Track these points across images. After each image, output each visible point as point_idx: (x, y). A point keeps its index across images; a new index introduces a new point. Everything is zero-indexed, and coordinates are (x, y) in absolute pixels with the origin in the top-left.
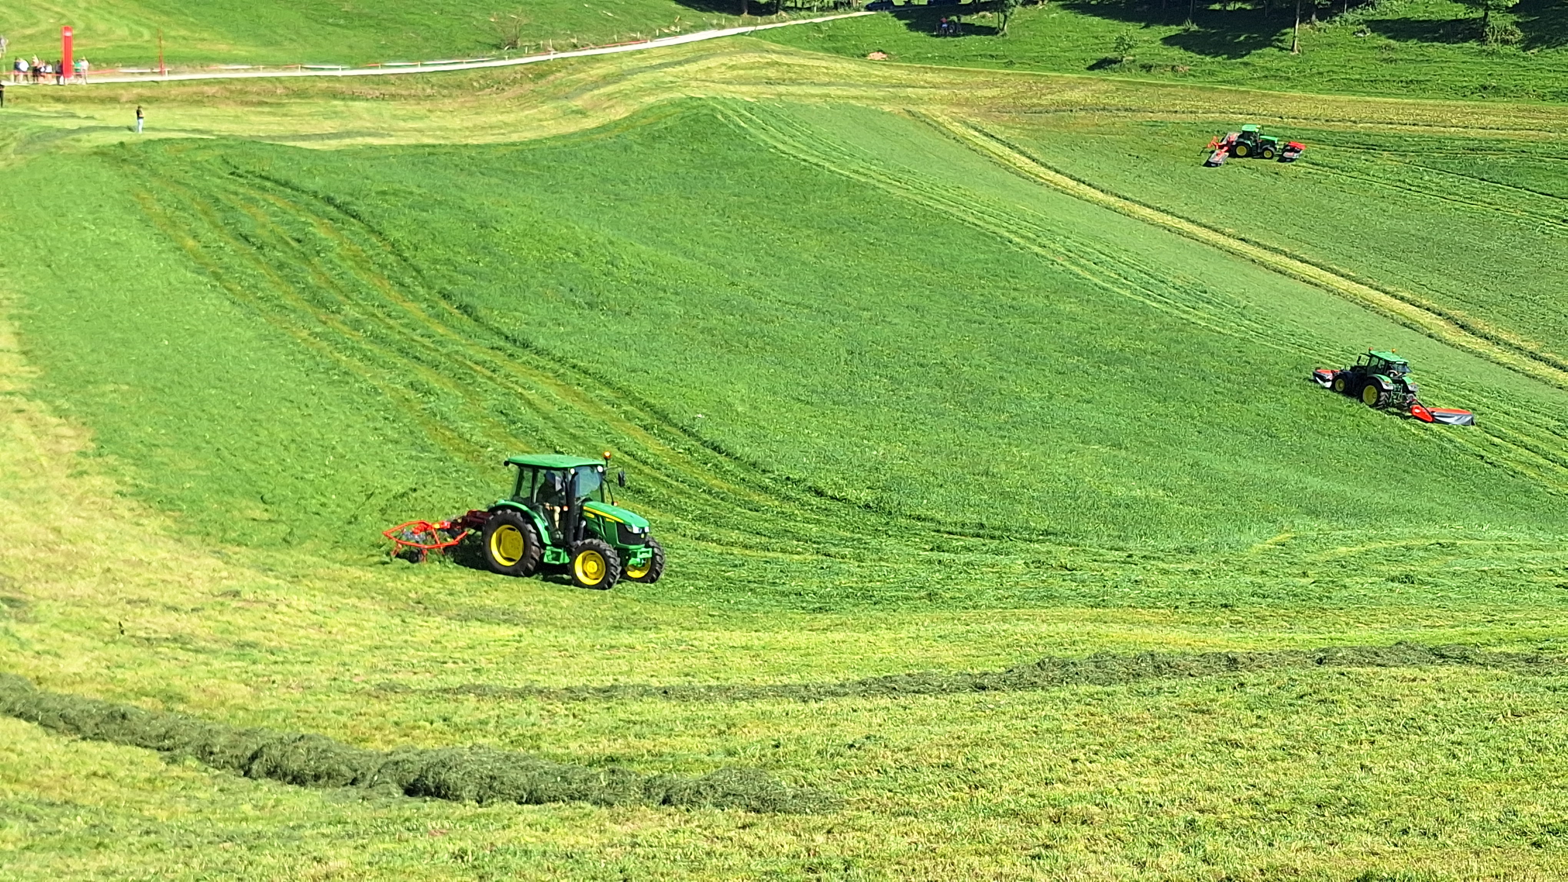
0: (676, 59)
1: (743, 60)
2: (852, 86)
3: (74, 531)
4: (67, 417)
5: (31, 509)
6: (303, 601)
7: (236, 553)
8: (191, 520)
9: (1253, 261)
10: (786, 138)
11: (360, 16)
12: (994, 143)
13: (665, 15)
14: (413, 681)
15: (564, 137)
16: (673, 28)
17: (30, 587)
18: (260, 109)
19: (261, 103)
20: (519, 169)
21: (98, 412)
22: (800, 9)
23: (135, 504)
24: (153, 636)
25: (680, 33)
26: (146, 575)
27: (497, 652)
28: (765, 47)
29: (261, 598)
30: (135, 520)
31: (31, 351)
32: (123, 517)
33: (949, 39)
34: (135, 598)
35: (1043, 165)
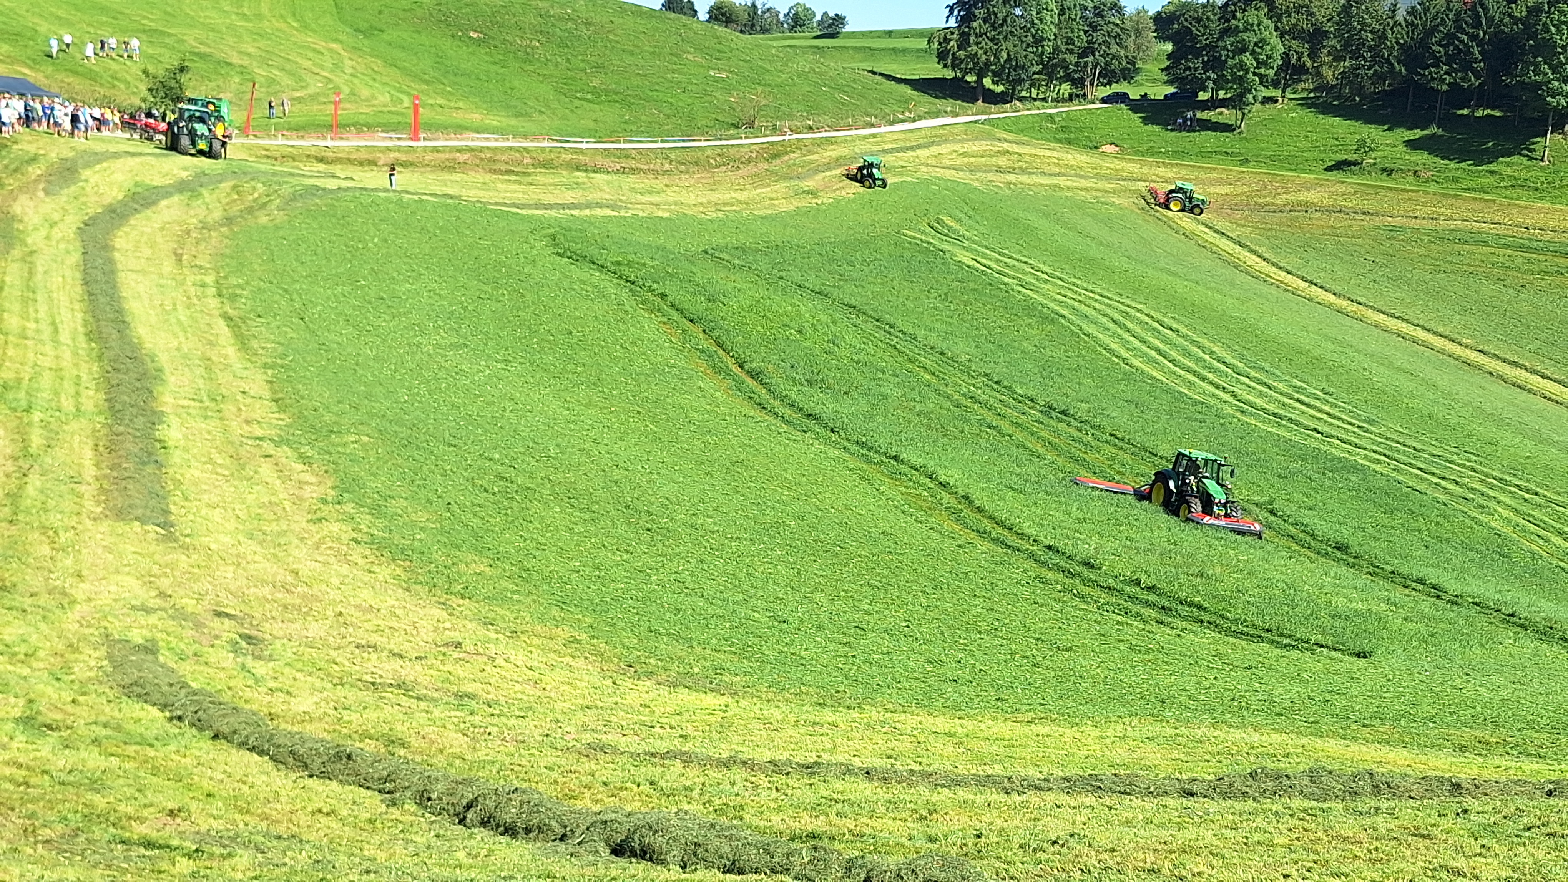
0: (909, 145)
1: (974, 148)
2: (1082, 177)
3: (310, 574)
4: (310, 464)
5: (272, 550)
6: (520, 657)
7: (459, 606)
8: (420, 571)
9: (1491, 373)
11: (607, 92)
12: (1224, 240)
13: (900, 101)
14: (622, 743)
16: (907, 114)
17: (267, 626)
18: (506, 178)
19: (509, 172)
21: (341, 462)
22: (1035, 99)
23: (368, 552)
24: (378, 681)
25: (914, 121)
26: (375, 622)
27: (703, 720)
28: (998, 136)
29: (481, 650)
30: (367, 566)
31: (282, 399)
32: (356, 564)
33: (1184, 134)
34: (363, 642)
35: (1274, 264)
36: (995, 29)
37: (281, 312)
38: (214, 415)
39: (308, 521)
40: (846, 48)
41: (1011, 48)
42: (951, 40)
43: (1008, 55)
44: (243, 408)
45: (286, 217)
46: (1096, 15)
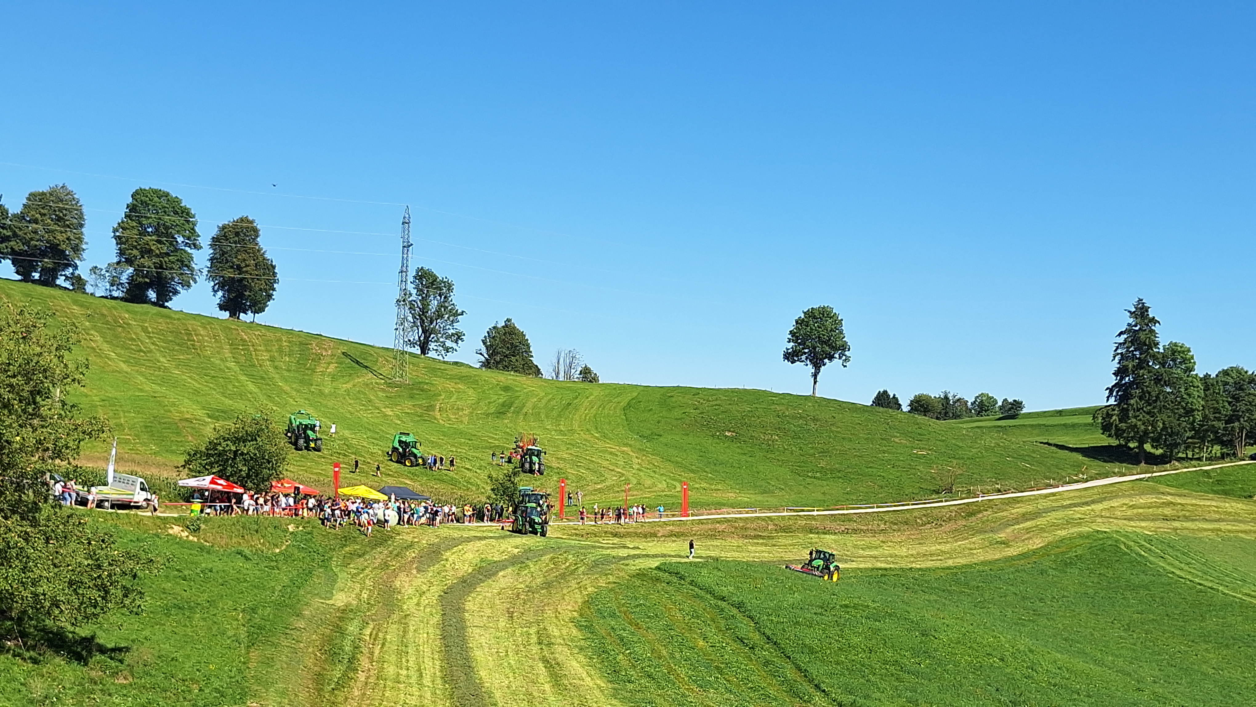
0: (1084, 500)
1: (1142, 501)
2: (1241, 522)
10: (1183, 565)
11: (832, 470)
13: (1073, 466)
15: (990, 562)
16: (1081, 476)
18: (755, 541)
19: (757, 537)
20: (954, 588)
22: (1191, 459)
25: (1087, 481)
28: (1161, 490)
36: (1150, 405)
40: (1024, 425)
41: (1166, 419)
42: (1112, 415)
43: (1163, 424)
46: (1236, 389)
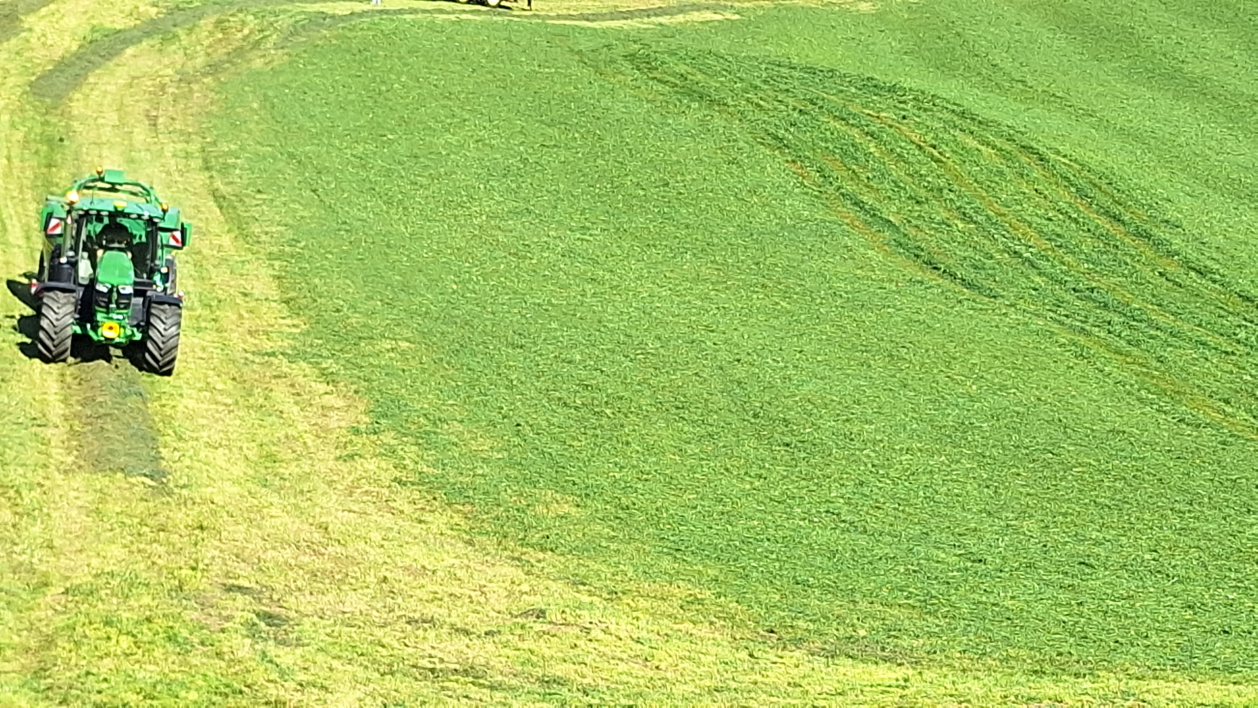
3: (343, 528)
4: (335, 383)
5: (292, 500)
6: (623, 626)
8: (485, 517)
17: (291, 601)
21: (375, 378)
23: (416, 495)
24: (439, 666)
26: (430, 588)
29: (571, 619)
30: (416, 516)
31: (295, 299)
32: (402, 512)
34: (417, 616)
37: (287, 185)
38: (209, 326)
39: (337, 459)
44: (246, 315)
45: (286, 57)
